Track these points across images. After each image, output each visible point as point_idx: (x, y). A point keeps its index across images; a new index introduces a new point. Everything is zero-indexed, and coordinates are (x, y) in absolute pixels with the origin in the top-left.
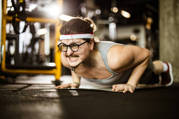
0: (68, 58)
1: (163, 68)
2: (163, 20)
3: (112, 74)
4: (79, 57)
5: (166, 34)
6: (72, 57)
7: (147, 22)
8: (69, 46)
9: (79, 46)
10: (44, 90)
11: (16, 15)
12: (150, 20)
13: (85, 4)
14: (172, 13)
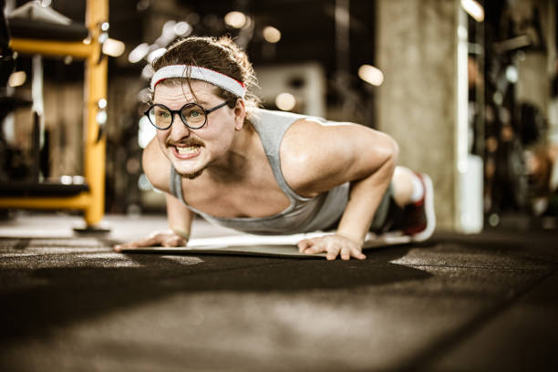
0: (171, 150)
1: (412, 192)
3: (292, 200)
4: (204, 146)
5: (398, 93)
6: (184, 147)
8: (179, 112)
9: (207, 113)
14: (414, 35)
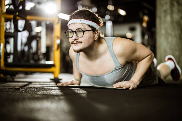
2: (160, 18)
5: (163, 32)
7: (144, 20)
8: (75, 32)
10: (46, 88)
11: (17, 14)
12: (146, 18)
13: (81, 2)
